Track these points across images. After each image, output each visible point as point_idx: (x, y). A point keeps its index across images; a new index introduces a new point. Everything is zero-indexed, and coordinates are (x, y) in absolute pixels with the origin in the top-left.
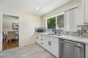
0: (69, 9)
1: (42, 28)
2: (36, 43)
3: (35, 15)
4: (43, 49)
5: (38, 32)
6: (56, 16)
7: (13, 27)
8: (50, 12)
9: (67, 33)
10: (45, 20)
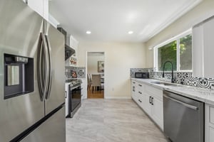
0: (204, 19)
1: (147, 69)
2: (132, 99)
3: (130, 43)
4: (141, 111)
5: (136, 77)
6: (176, 38)
7: (99, 68)
8: (162, 31)
9: (201, 82)
10: (152, 50)
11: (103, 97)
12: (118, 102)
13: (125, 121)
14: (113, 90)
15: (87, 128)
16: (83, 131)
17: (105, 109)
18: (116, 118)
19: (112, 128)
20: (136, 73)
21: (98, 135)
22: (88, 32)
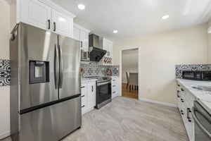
5: (184, 78)
11: (137, 97)
12: (153, 106)
13: (146, 130)
14: (149, 91)
15: (103, 122)
16: (99, 122)
17: (132, 111)
18: (138, 123)
19: (125, 131)
20: (184, 73)
21: (108, 131)
22: (115, 32)
